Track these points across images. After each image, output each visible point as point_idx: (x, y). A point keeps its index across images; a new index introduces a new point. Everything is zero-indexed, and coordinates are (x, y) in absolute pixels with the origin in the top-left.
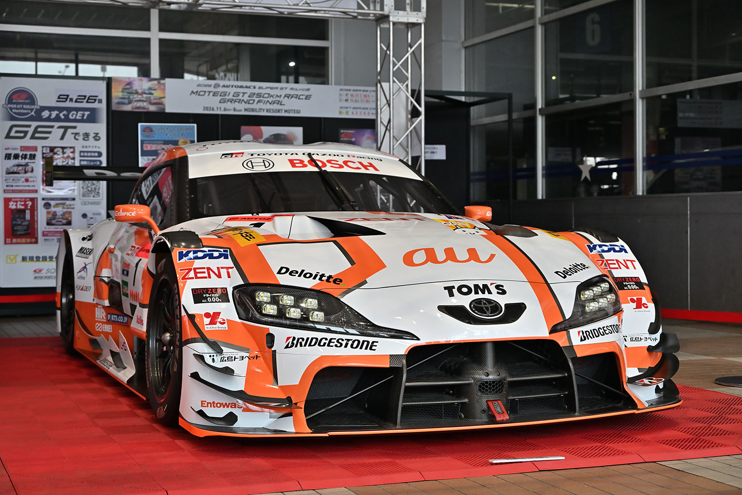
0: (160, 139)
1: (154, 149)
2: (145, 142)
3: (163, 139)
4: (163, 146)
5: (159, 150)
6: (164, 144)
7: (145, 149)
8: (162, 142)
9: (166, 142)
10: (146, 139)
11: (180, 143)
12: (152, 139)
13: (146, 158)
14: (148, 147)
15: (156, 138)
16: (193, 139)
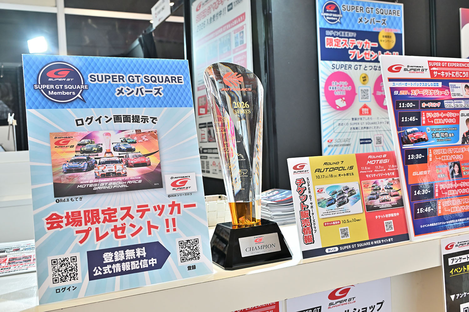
0: (350, 28)
1: (341, 47)
2: (328, 33)
3: (356, 28)
4: (358, 43)
5: (349, 49)
6: (357, 39)
7: (327, 46)
8: (355, 35)
9: (361, 35)
10: (327, 26)
11: (380, 37)
12: (339, 27)
13: (329, 63)
14: (332, 43)
15: (344, 27)
16: (399, 32)
